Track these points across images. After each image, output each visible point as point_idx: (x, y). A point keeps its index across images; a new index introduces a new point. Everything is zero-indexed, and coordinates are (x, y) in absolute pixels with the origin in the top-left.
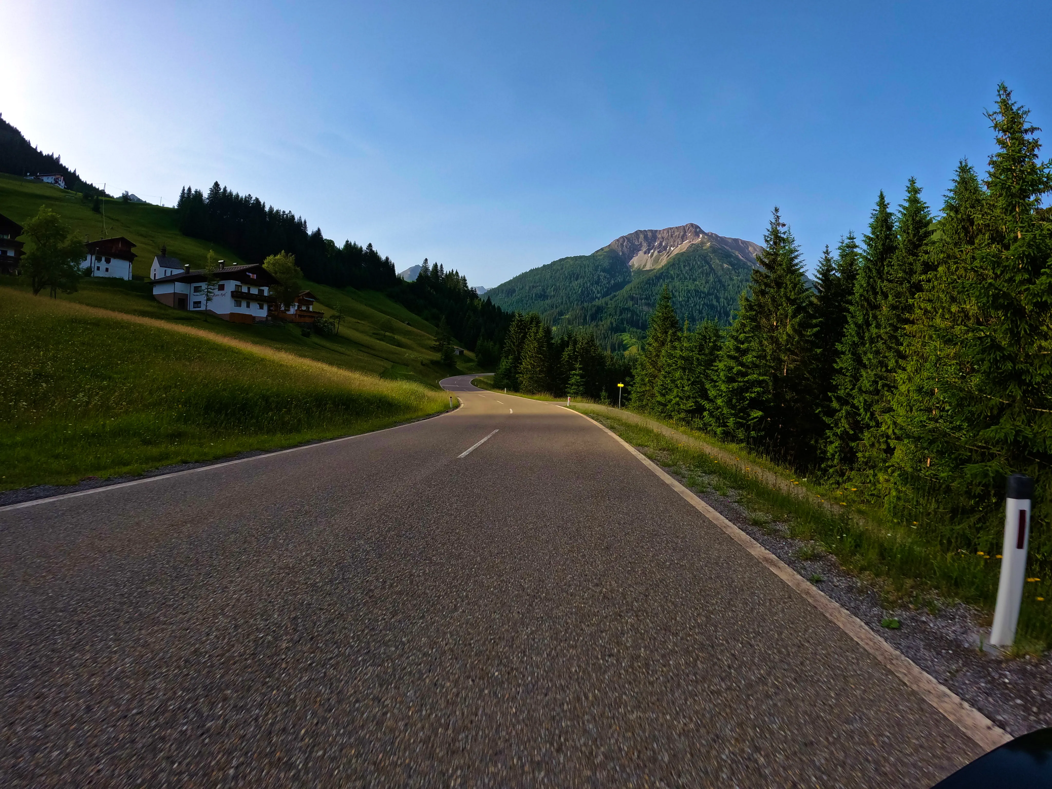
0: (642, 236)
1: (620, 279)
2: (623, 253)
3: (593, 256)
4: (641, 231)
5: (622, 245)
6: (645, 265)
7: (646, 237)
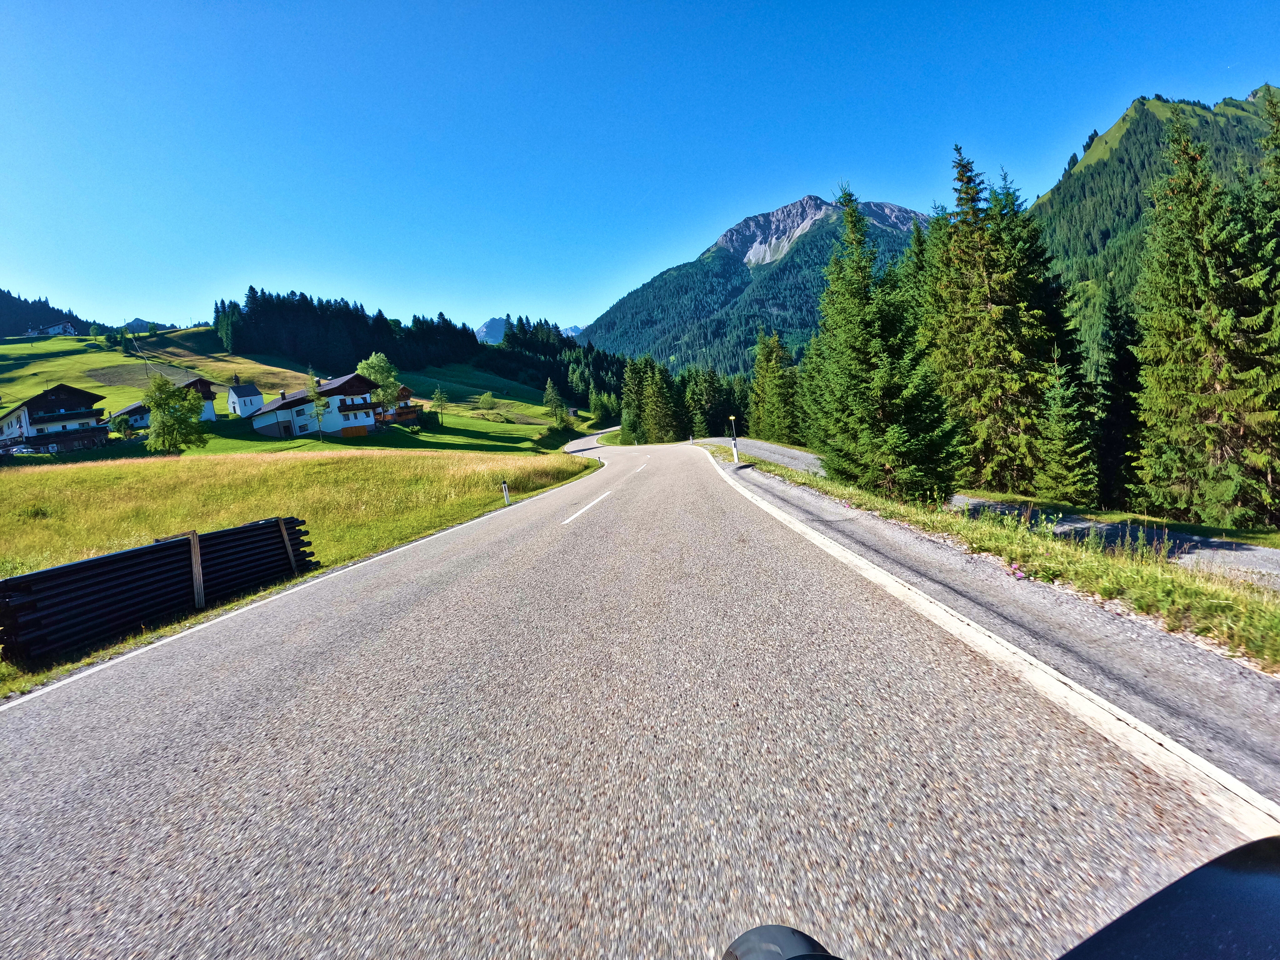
0: (752, 224)
1: (736, 282)
2: (734, 249)
3: (699, 260)
4: (750, 218)
5: (731, 240)
6: (764, 259)
7: (758, 225)
